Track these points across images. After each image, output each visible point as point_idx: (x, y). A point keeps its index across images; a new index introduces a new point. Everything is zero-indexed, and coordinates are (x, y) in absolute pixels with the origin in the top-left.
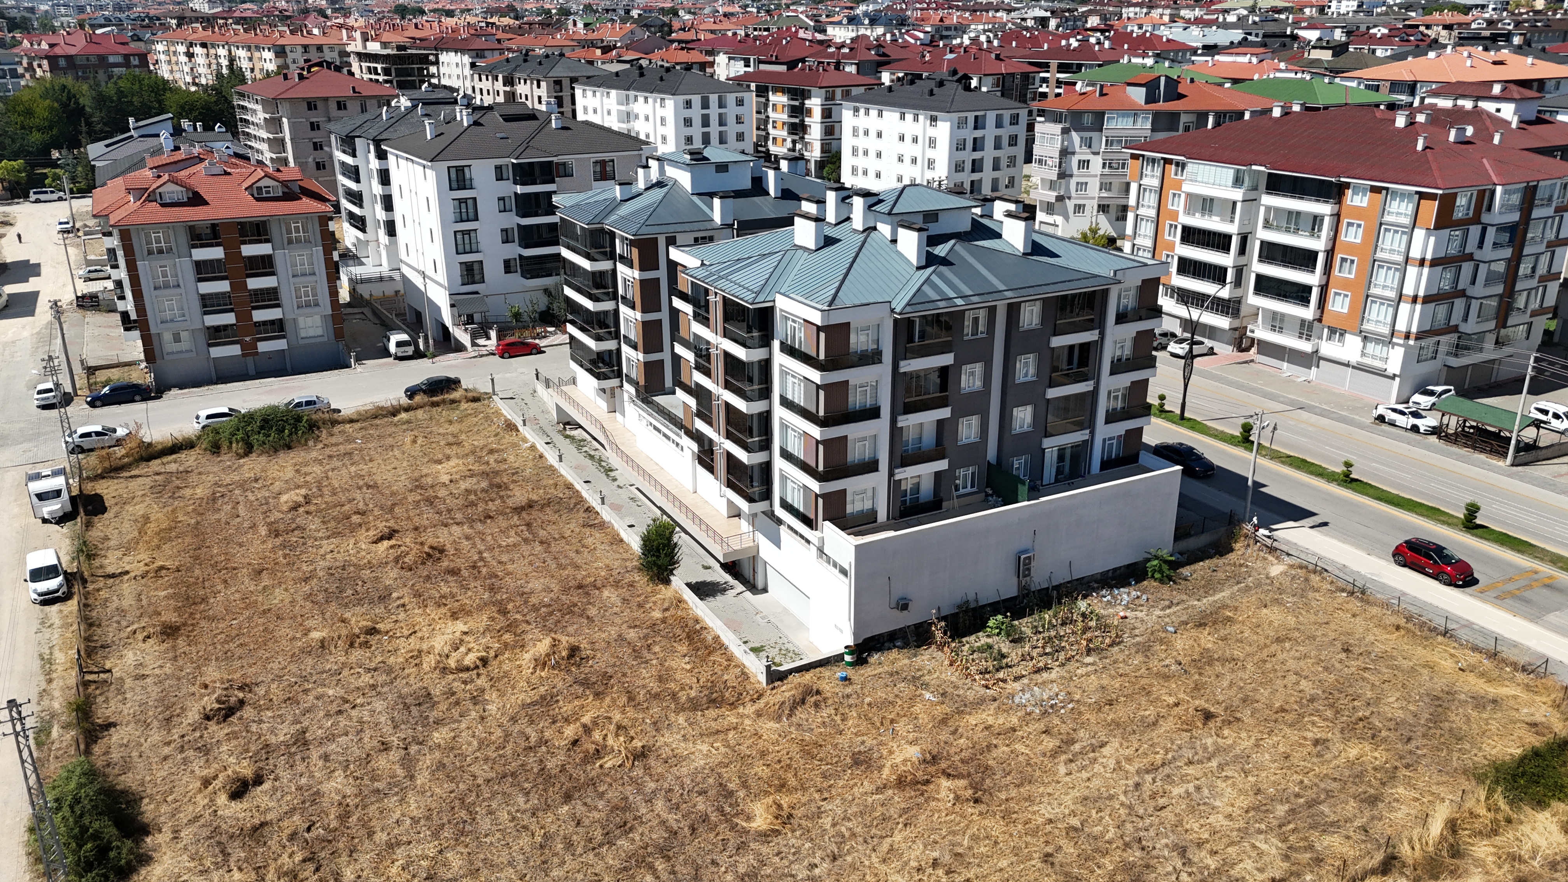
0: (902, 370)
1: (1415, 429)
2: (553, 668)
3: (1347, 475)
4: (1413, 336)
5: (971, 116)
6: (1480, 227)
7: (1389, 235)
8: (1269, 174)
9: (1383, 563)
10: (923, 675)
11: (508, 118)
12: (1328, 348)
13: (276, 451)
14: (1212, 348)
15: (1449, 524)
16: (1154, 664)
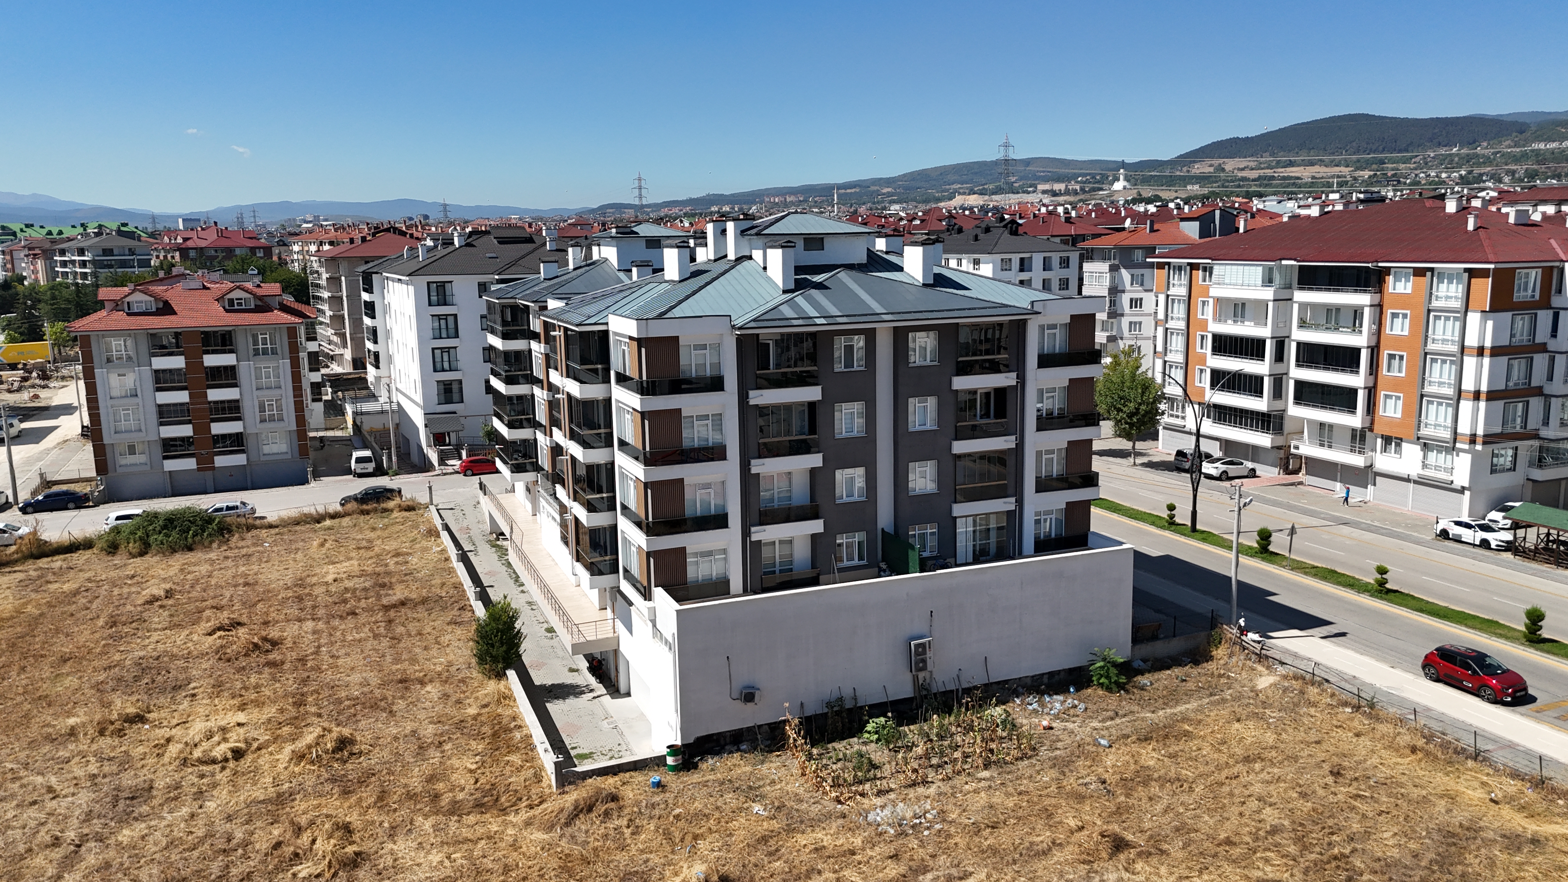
0: (752, 402)
1: (1485, 544)
2: (312, 762)
3: (1382, 583)
4: (1479, 440)
5: (1016, 258)
6: (1550, 313)
7: (1440, 324)
8: (1300, 266)
9: (1410, 677)
10: (764, 786)
11: (503, 241)
12: (1384, 461)
13: (174, 551)
14: (1253, 470)
15: (1507, 638)
16: (1071, 782)
